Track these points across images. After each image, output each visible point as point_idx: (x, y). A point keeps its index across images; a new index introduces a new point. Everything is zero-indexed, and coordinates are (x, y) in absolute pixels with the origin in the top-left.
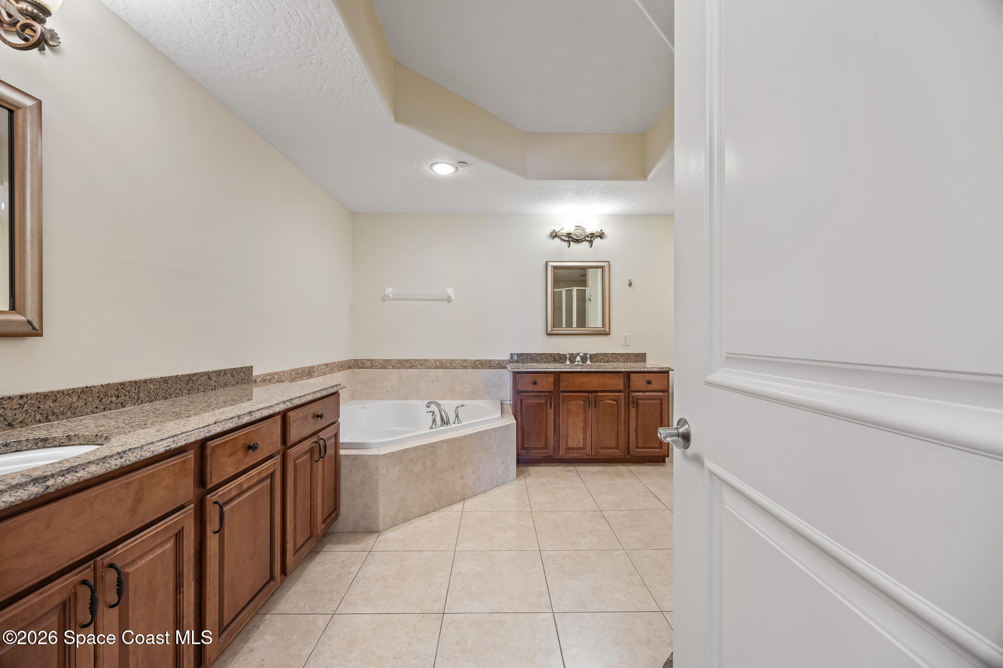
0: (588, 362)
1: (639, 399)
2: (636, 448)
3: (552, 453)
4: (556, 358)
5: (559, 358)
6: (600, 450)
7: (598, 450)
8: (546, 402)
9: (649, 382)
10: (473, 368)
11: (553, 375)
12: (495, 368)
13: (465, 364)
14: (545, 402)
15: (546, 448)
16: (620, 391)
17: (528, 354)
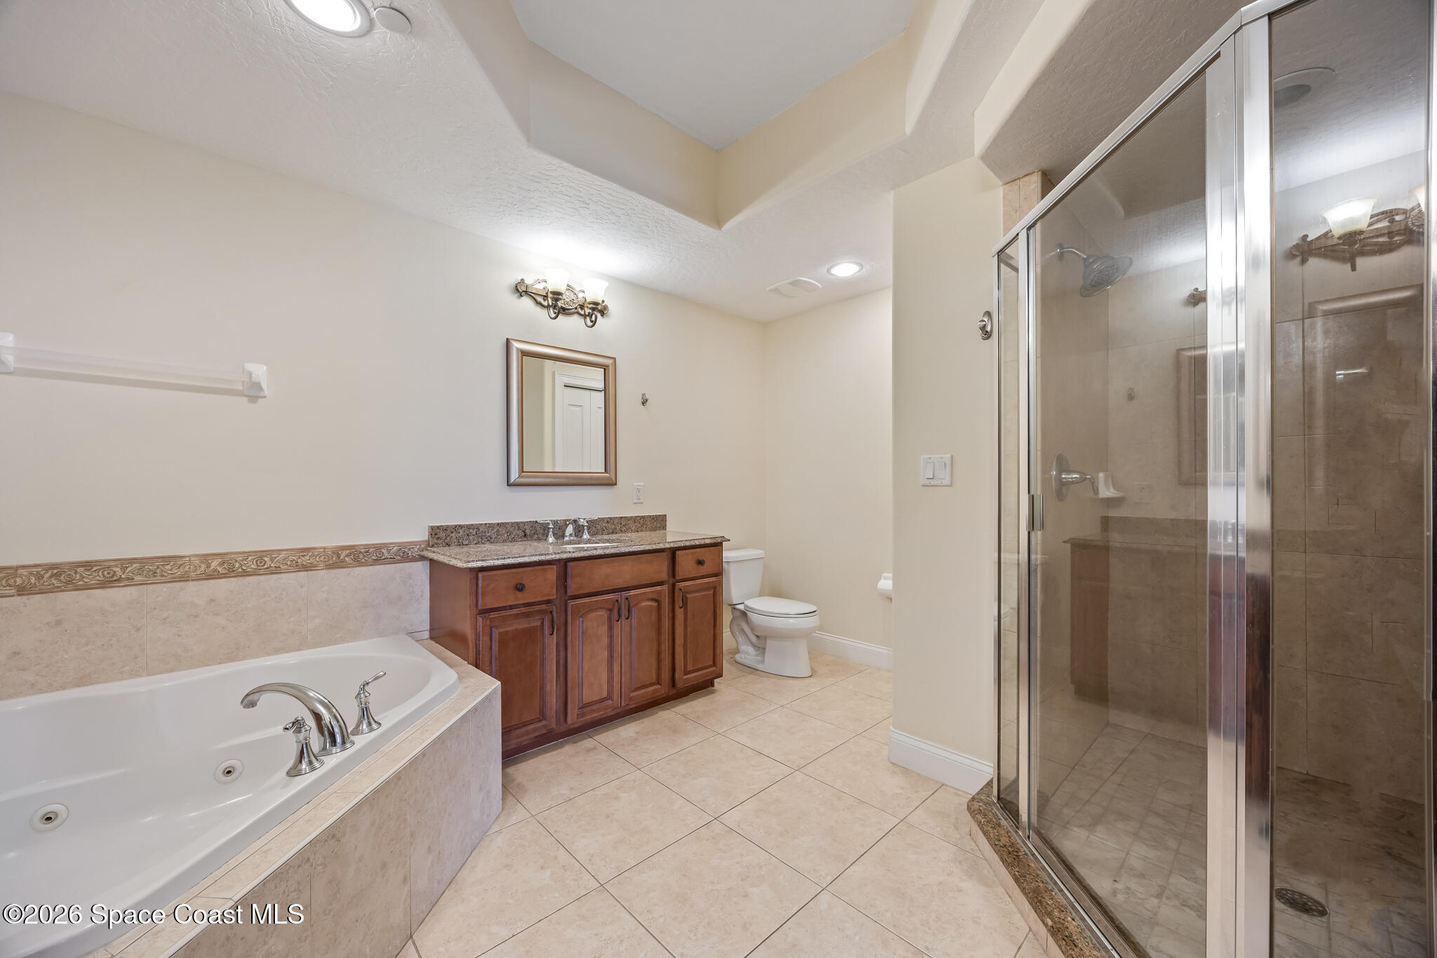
0: (586, 536)
1: (687, 593)
2: (685, 675)
3: (554, 725)
4: (528, 531)
5: (532, 531)
6: (634, 694)
7: (632, 695)
8: (542, 623)
9: (700, 563)
10: (330, 567)
11: (555, 567)
12: (392, 561)
13: (306, 560)
14: (539, 623)
15: (543, 716)
16: (660, 584)
17: (469, 527)
